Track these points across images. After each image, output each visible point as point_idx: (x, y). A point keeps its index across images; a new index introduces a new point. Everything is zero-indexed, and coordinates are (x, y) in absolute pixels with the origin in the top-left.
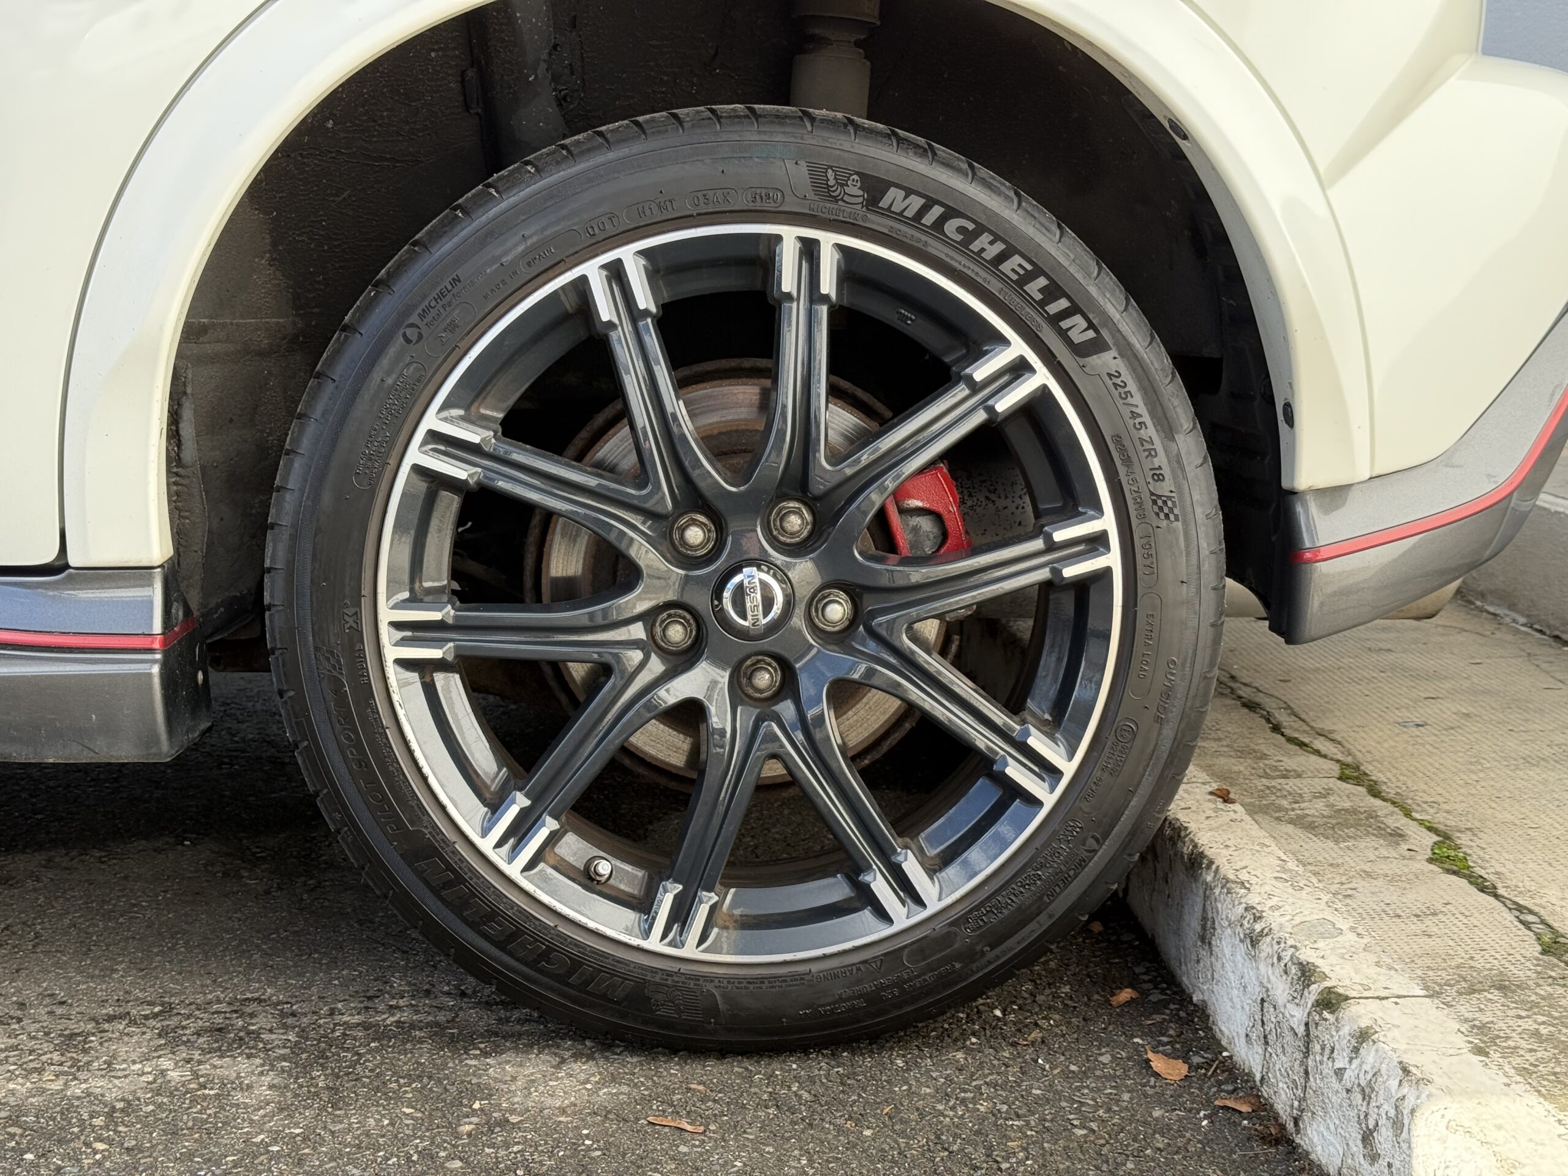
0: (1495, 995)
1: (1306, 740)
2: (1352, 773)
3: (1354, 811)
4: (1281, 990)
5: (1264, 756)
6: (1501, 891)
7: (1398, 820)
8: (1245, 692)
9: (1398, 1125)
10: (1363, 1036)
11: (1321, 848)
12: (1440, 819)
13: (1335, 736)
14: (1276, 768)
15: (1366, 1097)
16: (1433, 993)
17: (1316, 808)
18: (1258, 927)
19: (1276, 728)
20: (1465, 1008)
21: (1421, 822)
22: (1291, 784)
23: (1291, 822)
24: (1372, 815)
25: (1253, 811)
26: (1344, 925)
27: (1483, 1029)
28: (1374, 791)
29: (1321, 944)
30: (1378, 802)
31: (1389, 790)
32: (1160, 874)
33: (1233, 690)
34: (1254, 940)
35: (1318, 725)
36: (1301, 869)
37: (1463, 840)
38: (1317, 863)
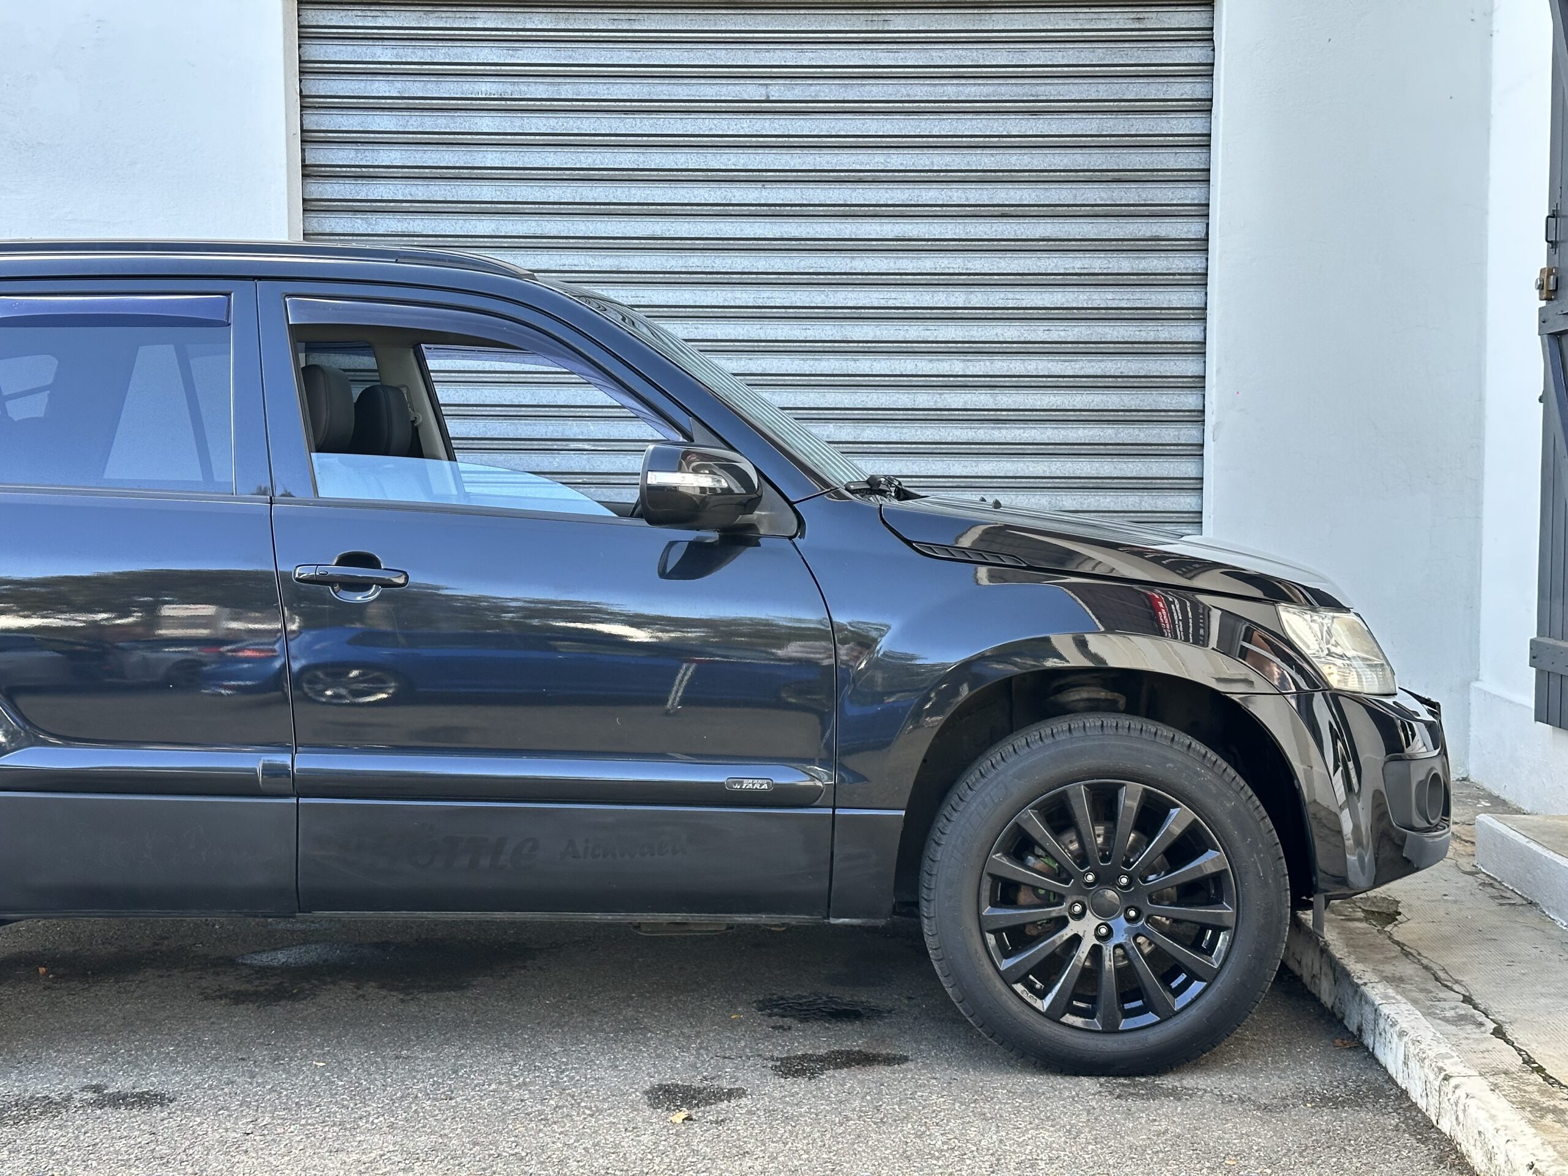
0: (1503, 1075)
1: (1449, 984)
2: (1467, 1000)
3: (1466, 1015)
4: (1431, 1077)
5: (1431, 992)
6: (1515, 1044)
7: (1482, 1018)
8: (1425, 961)
9: (1464, 1111)
10: (1456, 1087)
11: (1452, 1029)
12: (1500, 1018)
13: (1463, 983)
14: (1435, 997)
15: (1456, 1106)
16: (1481, 1075)
17: (1450, 1014)
18: (1424, 1056)
19: (1437, 979)
20: (1491, 1079)
21: (1491, 1020)
22: (1442, 1004)
23: (1439, 1019)
24: (1473, 1016)
25: (1424, 1015)
26: (1453, 1054)
27: (1496, 1084)
28: (1475, 1007)
29: (1445, 1061)
30: (1476, 1011)
31: (1482, 1007)
32: (1388, 1040)
33: (1419, 961)
34: (1423, 1060)
35: (1456, 978)
36: (1441, 1036)
37: (1507, 1026)
38: (1448, 1034)
